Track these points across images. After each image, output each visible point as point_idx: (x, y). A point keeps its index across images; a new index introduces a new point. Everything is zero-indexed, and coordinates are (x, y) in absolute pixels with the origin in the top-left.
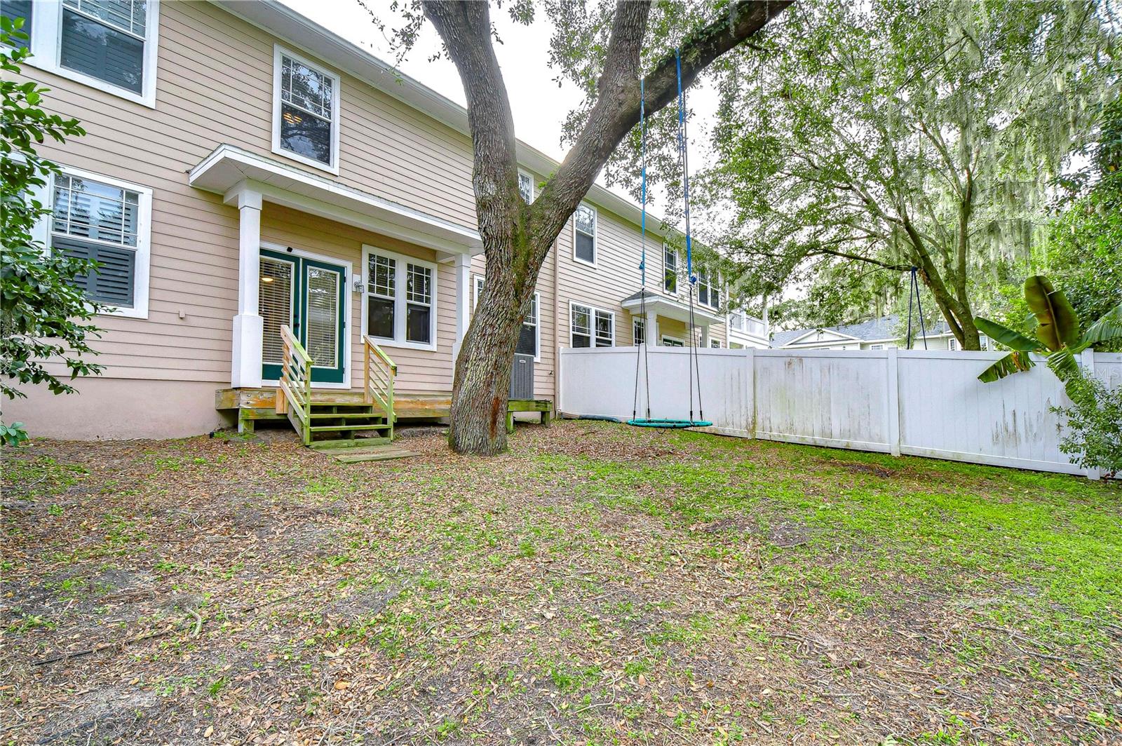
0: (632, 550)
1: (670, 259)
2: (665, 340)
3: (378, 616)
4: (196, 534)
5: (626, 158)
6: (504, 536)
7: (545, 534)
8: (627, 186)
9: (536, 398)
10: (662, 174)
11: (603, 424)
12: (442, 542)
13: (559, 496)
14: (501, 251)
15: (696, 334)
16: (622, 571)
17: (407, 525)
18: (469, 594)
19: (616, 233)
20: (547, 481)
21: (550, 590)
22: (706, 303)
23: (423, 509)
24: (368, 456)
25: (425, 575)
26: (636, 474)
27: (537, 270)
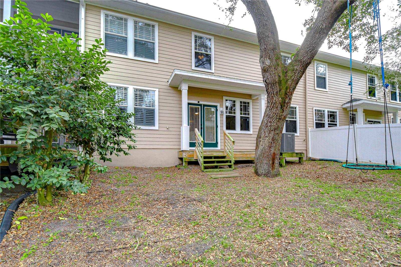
0: (342, 242)
1: (372, 81)
2: (368, 121)
3: (200, 258)
4: (155, 204)
5: (340, 31)
6: (267, 222)
7: (289, 225)
8: (341, 46)
9: (296, 152)
10: (363, 33)
11: (332, 163)
12: (238, 222)
13: (301, 202)
14: (273, 89)
15: (389, 116)
16: (334, 258)
17: (225, 210)
18: (242, 255)
19: (339, 73)
20: (296, 193)
21: (286, 263)
22: (396, 100)
23: (234, 203)
24: (222, 175)
25: (225, 239)
26: (349, 192)
27: (291, 95)
